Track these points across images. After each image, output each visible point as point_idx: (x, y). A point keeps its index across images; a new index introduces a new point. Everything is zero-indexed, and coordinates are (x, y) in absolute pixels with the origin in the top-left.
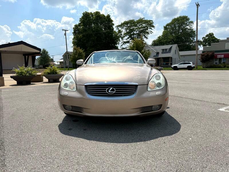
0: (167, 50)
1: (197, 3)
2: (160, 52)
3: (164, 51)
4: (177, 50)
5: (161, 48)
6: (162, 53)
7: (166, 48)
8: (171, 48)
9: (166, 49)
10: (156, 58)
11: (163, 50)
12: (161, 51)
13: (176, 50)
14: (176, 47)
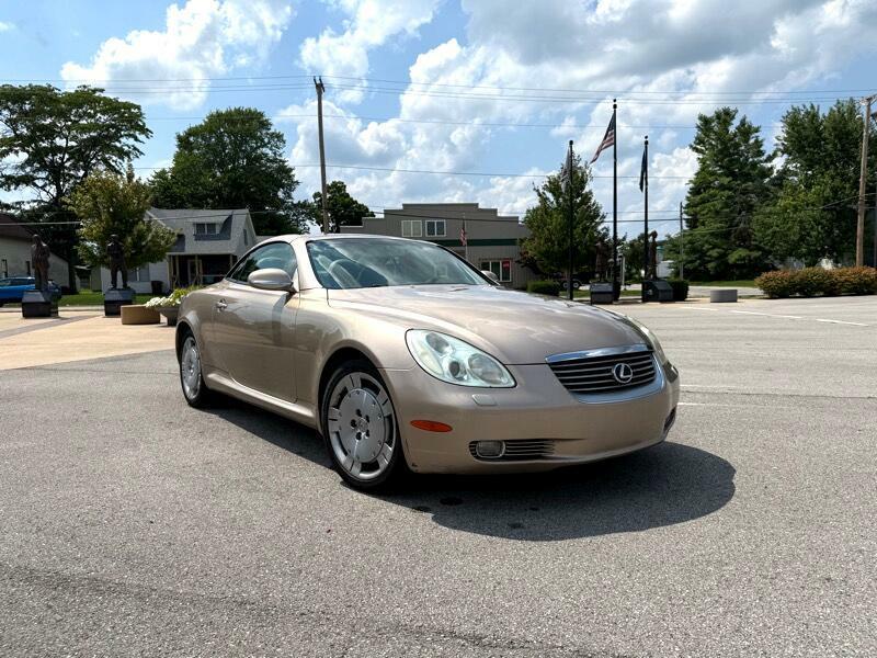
0: (214, 230)
1: (317, 79)
2: (190, 233)
3: (203, 231)
4: (251, 232)
5: (191, 220)
6: (198, 238)
7: (212, 220)
8: (229, 221)
9: (211, 226)
10: (174, 257)
11: (200, 226)
12: (193, 231)
13: (245, 231)
14: (247, 219)
